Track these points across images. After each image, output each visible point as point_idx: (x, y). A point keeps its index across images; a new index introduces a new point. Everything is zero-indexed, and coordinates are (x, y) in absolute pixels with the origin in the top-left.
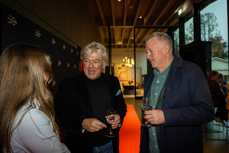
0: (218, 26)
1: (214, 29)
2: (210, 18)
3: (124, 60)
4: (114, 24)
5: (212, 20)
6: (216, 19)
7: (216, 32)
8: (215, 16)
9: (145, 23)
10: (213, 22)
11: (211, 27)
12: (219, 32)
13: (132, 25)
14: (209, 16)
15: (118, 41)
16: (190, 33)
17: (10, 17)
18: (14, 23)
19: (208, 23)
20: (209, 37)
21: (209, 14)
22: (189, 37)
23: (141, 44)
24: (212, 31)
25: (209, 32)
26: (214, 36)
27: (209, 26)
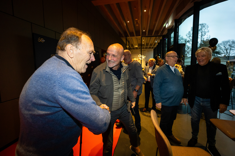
0: (209, 32)
1: (205, 34)
2: (203, 27)
3: (139, 56)
4: (129, 35)
5: (205, 28)
6: (208, 27)
7: (208, 36)
8: (207, 25)
9: (147, 34)
10: (205, 30)
11: (203, 33)
12: (210, 36)
13: (140, 36)
14: (203, 26)
15: (135, 45)
16: (189, 37)
17: (39, 39)
18: (43, 41)
19: (201, 31)
20: (201, 40)
21: (202, 24)
22: (187, 40)
23: (149, 46)
24: (204, 35)
25: (201, 36)
26: (205, 40)
27: (202, 33)
